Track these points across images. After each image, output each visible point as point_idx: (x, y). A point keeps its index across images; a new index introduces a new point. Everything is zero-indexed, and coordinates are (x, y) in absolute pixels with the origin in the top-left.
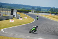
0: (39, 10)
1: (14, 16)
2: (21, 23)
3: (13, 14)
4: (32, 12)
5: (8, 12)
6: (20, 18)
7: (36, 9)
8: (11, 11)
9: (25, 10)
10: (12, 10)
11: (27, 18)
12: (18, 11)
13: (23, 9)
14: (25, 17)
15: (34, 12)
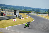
0: (38, 11)
1: (17, 16)
2: (23, 22)
4: (32, 13)
5: (12, 12)
6: (22, 18)
7: (35, 10)
8: (14, 12)
9: (26, 11)
12: (20, 12)
13: (24, 10)
14: (26, 17)
15: (34, 13)
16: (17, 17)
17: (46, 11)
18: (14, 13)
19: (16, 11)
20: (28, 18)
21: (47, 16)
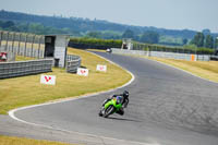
0: (151, 39)
1: (57, 60)
3: (51, 55)
4: (125, 48)
5: (36, 45)
6: (79, 70)
7: (140, 35)
9: (99, 40)
10: (50, 41)
11: (105, 68)
12: (74, 44)
13: (91, 35)
14: (98, 67)
15: (134, 48)
16: (56, 65)
17: (185, 41)
18: (43, 46)
19: (53, 38)
21: (189, 63)
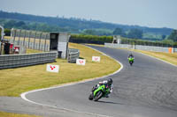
0: (136, 35)
1: (60, 53)
3: (55, 48)
4: (115, 42)
5: (43, 41)
6: (78, 60)
7: (127, 33)
8: (52, 40)
9: (94, 37)
10: (54, 37)
11: (99, 59)
12: (73, 40)
15: (122, 43)
16: (60, 57)
17: (164, 37)
18: (48, 41)
19: (57, 35)
20: (99, 60)
21: (167, 55)
